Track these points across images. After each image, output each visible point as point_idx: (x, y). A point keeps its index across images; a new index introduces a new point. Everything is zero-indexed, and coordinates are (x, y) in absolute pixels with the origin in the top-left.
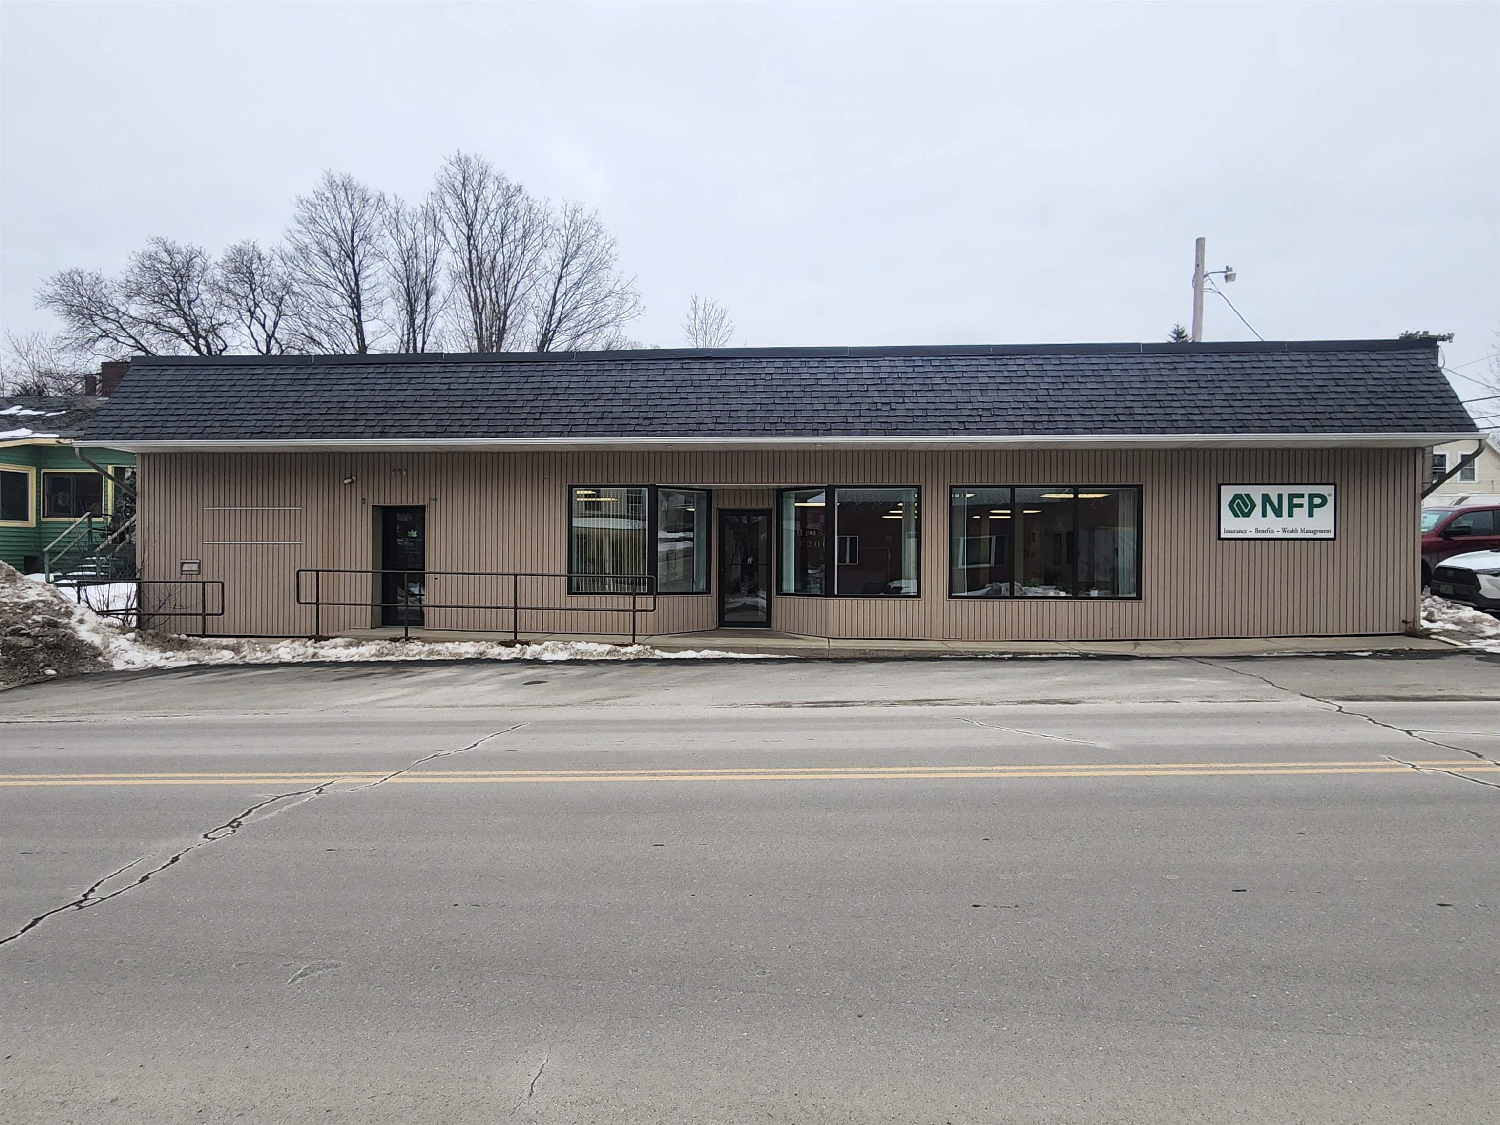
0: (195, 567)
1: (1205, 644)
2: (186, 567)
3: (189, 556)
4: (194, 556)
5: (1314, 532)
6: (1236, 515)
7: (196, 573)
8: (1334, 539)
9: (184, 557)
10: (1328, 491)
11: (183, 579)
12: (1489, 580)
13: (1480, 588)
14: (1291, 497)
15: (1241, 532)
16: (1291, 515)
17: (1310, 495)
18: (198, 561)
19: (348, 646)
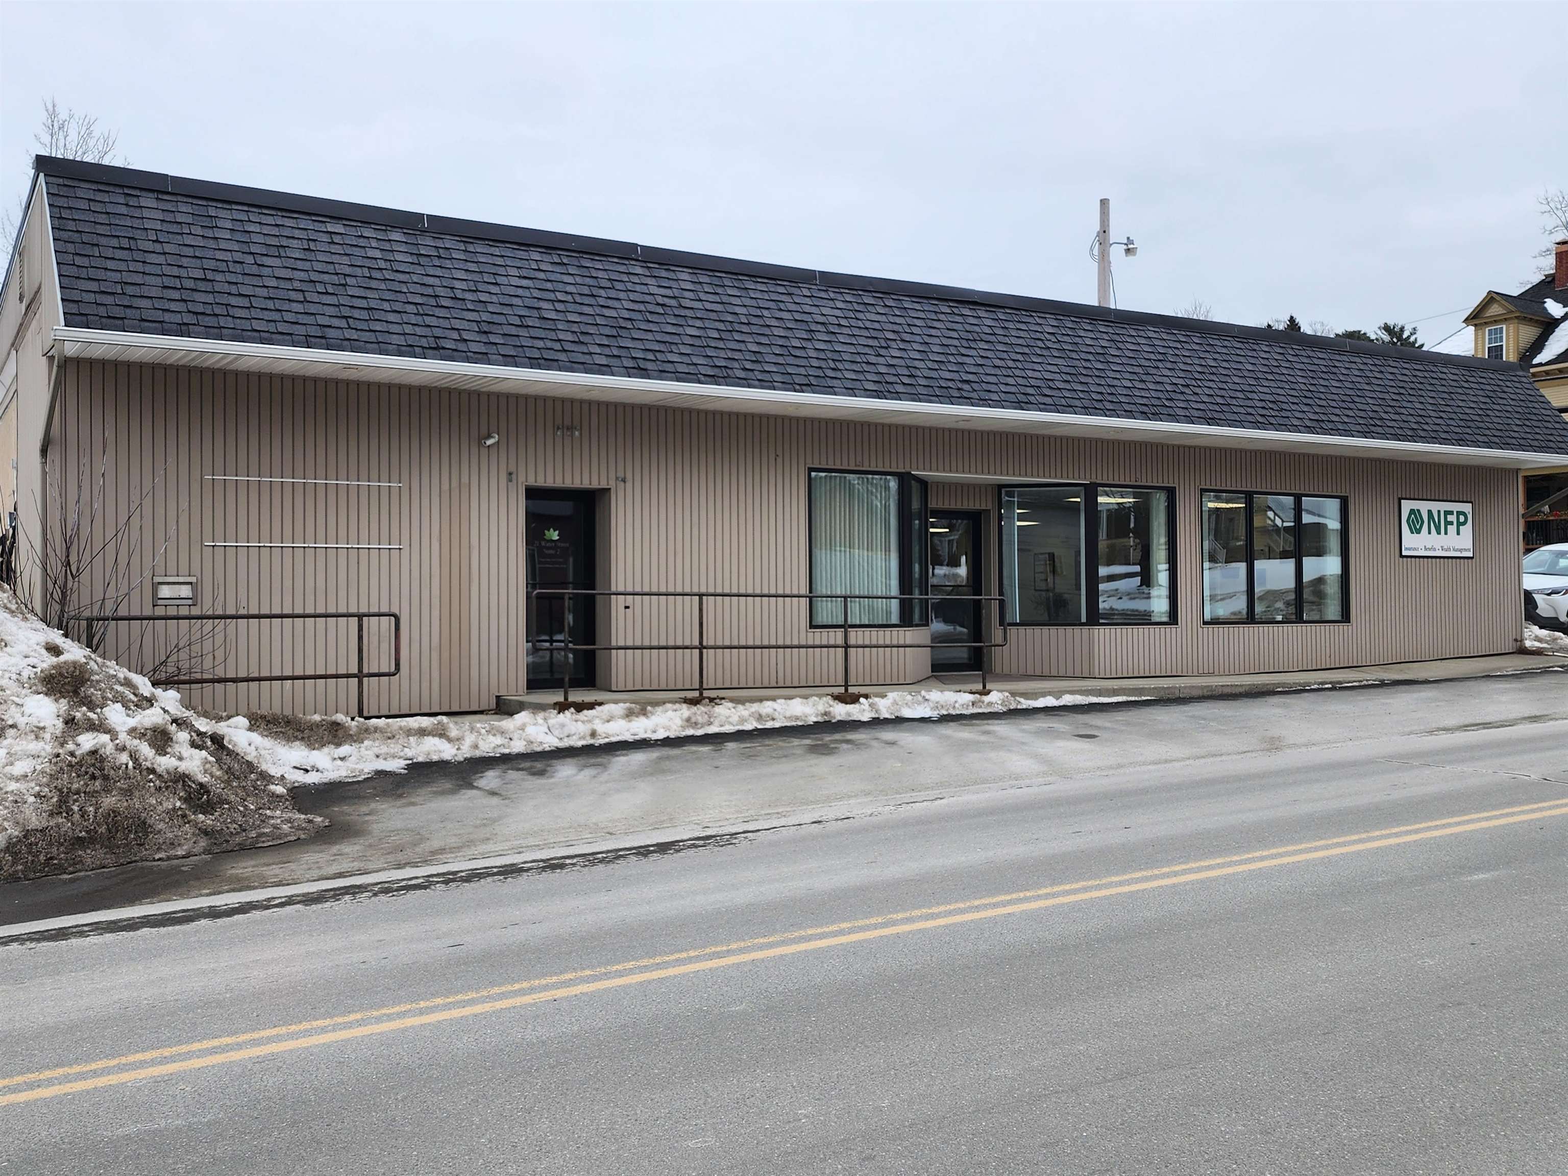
0: (186, 591)
1: (1409, 669)
2: (165, 592)
3: (172, 569)
4: (184, 568)
5: (1461, 550)
6: (1412, 533)
7: (190, 602)
8: (1472, 558)
9: (160, 570)
10: (1467, 508)
11: (160, 611)
12: (1544, 599)
13: (1537, 607)
14: (1447, 513)
15: (1415, 549)
16: (1446, 533)
17: (1457, 512)
18: (193, 580)
19: (629, 715)
